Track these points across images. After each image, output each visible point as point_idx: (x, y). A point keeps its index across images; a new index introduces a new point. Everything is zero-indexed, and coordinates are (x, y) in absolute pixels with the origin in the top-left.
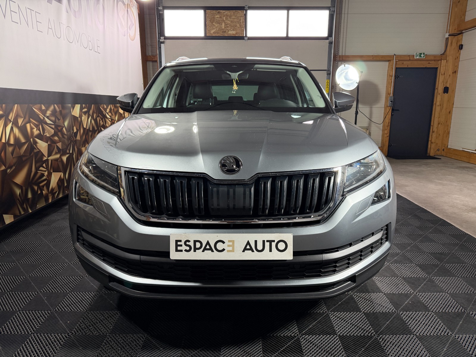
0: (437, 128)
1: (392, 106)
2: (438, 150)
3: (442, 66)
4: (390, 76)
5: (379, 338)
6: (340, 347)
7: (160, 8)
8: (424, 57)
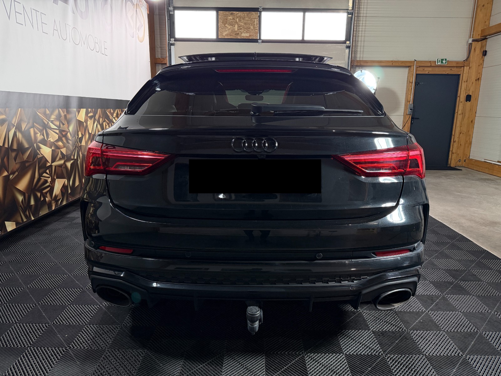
0: (459, 137)
1: (412, 114)
2: (459, 161)
3: (464, 72)
4: (409, 82)
5: (386, 358)
6: (345, 366)
7: (171, 8)
8: (446, 63)
